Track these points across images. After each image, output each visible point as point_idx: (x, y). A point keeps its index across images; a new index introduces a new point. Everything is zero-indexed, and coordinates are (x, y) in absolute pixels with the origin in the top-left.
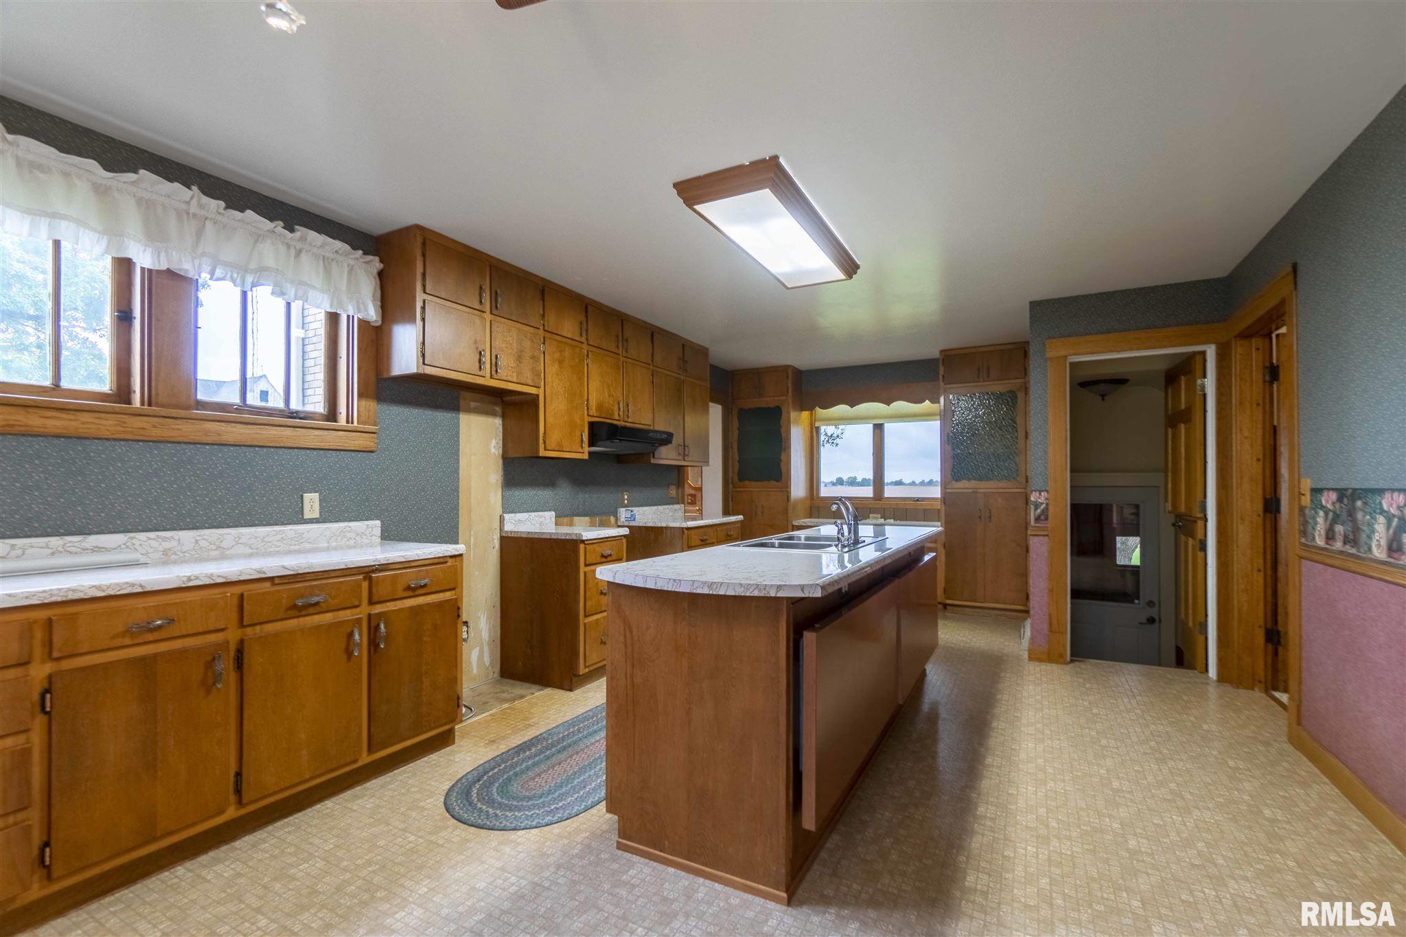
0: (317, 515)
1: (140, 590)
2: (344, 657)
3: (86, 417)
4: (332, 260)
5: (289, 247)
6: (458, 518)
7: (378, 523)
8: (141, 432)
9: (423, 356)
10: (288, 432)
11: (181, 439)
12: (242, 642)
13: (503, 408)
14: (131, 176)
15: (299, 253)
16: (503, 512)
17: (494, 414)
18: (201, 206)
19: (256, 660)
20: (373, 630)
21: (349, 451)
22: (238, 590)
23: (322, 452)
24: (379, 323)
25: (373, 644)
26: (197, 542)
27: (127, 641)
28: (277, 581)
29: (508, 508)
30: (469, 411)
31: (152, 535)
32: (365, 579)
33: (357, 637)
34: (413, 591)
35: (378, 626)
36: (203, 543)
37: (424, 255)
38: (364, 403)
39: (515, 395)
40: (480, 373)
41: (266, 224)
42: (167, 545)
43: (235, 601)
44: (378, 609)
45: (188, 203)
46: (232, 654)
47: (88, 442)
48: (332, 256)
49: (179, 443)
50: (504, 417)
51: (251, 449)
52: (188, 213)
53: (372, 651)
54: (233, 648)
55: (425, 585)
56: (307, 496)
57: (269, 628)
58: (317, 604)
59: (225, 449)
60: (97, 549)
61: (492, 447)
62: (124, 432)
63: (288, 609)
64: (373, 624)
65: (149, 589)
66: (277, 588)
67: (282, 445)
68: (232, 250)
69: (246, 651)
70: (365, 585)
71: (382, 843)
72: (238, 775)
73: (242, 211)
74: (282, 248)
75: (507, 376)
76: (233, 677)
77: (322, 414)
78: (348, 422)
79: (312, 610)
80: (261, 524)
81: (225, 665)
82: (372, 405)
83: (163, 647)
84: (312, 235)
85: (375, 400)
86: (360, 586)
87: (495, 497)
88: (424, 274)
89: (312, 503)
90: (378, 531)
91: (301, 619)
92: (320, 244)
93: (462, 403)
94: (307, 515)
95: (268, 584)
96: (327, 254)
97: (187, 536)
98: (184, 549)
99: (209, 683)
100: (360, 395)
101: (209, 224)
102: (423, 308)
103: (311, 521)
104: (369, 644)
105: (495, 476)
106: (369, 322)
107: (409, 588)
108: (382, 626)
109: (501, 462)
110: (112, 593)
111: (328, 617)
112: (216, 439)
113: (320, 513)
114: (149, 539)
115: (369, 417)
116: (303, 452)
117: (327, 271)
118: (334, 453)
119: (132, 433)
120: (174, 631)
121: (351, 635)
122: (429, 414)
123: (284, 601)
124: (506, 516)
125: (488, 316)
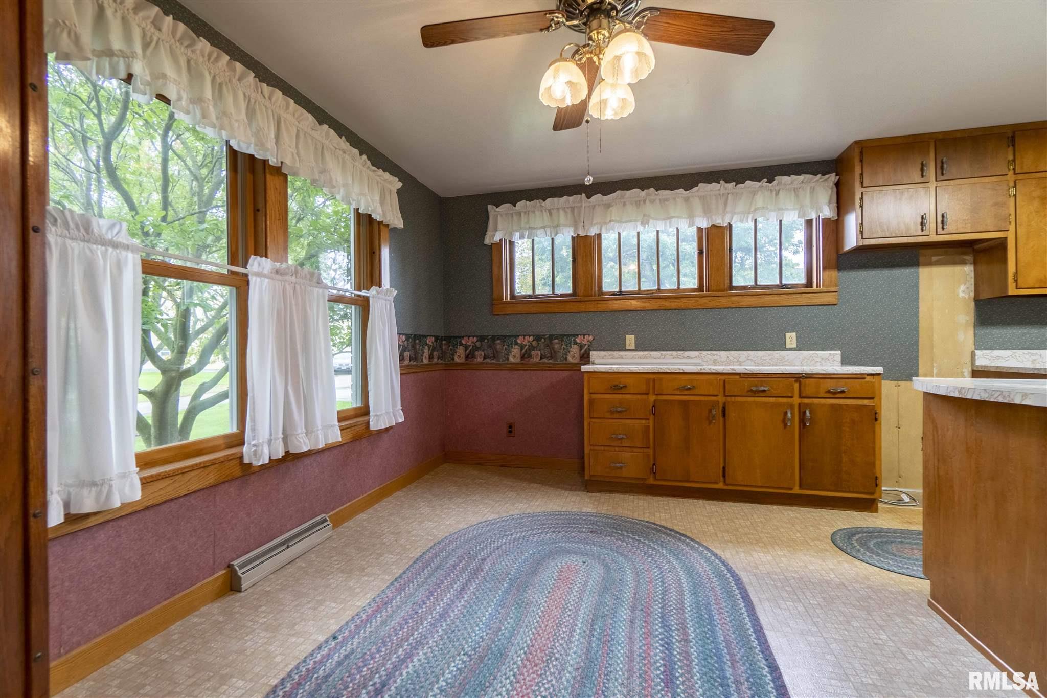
0: (795, 346)
1: (682, 371)
2: (782, 426)
3: (684, 300)
4: (800, 188)
5: (771, 191)
6: (918, 351)
7: (839, 352)
8: (705, 305)
9: (862, 232)
10: (776, 298)
11: (721, 307)
12: (725, 403)
13: (975, 257)
14: (696, 189)
15: (777, 193)
16: (976, 349)
17: (963, 263)
18: (726, 189)
19: (732, 414)
20: (802, 415)
21: (817, 305)
22: (723, 377)
23: (797, 308)
24: (837, 218)
25: (802, 421)
26: (728, 357)
27: (679, 393)
28: (742, 375)
29: (980, 344)
30: (930, 264)
31: (709, 352)
32: (796, 381)
33: (789, 415)
34: (833, 394)
35: (805, 413)
36: (731, 358)
37: (861, 161)
38: (827, 272)
39: (980, 244)
40: (923, 233)
41: (757, 184)
42: (715, 358)
43: (722, 383)
44: (806, 401)
45: (719, 190)
46: (721, 408)
47: (685, 311)
48: (799, 186)
49: (721, 308)
50: (975, 263)
51: (755, 309)
52: (720, 195)
53: (802, 427)
54: (721, 405)
55: (843, 392)
56: (788, 335)
57: (739, 399)
58: (764, 391)
59: (742, 310)
60: (688, 358)
61: (960, 291)
62: (698, 305)
63: (748, 391)
64: (802, 410)
65: (686, 371)
66: (741, 379)
67: (773, 305)
68: (741, 206)
69: (727, 408)
70: (796, 385)
71: (782, 530)
72: (724, 468)
73: (743, 183)
74: (767, 193)
75: (957, 229)
76: (721, 419)
77: (802, 284)
78: (817, 287)
79: (761, 394)
80: (761, 350)
81: (717, 412)
82: (834, 273)
83: (692, 398)
84: (785, 179)
85: (836, 270)
86: (793, 386)
87: (966, 336)
88: (862, 175)
89: (791, 338)
90: (839, 358)
91: (756, 398)
92: (790, 182)
93: (922, 259)
94: (788, 346)
95: (737, 377)
96: (796, 186)
97: (723, 354)
98: (723, 360)
99: (710, 419)
100: (824, 269)
101: (730, 197)
102: (862, 199)
103: (791, 349)
104: (800, 422)
105: (965, 316)
106: (830, 219)
107: (829, 392)
108: (808, 412)
109: (972, 304)
110: (673, 371)
111: (772, 400)
112: (737, 305)
113: (797, 345)
114: (708, 354)
115: (831, 281)
116: (786, 308)
117: (797, 196)
118: (806, 308)
119: (701, 306)
120: (696, 392)
121: (786, 413)
122: (886, 272)
123: (746, 387)
124: (978, 353)
125: (933, 184)
